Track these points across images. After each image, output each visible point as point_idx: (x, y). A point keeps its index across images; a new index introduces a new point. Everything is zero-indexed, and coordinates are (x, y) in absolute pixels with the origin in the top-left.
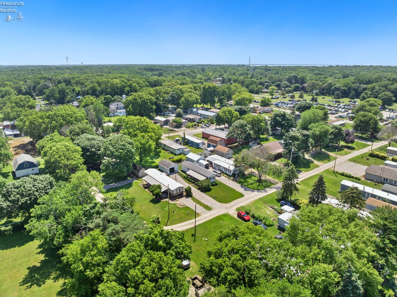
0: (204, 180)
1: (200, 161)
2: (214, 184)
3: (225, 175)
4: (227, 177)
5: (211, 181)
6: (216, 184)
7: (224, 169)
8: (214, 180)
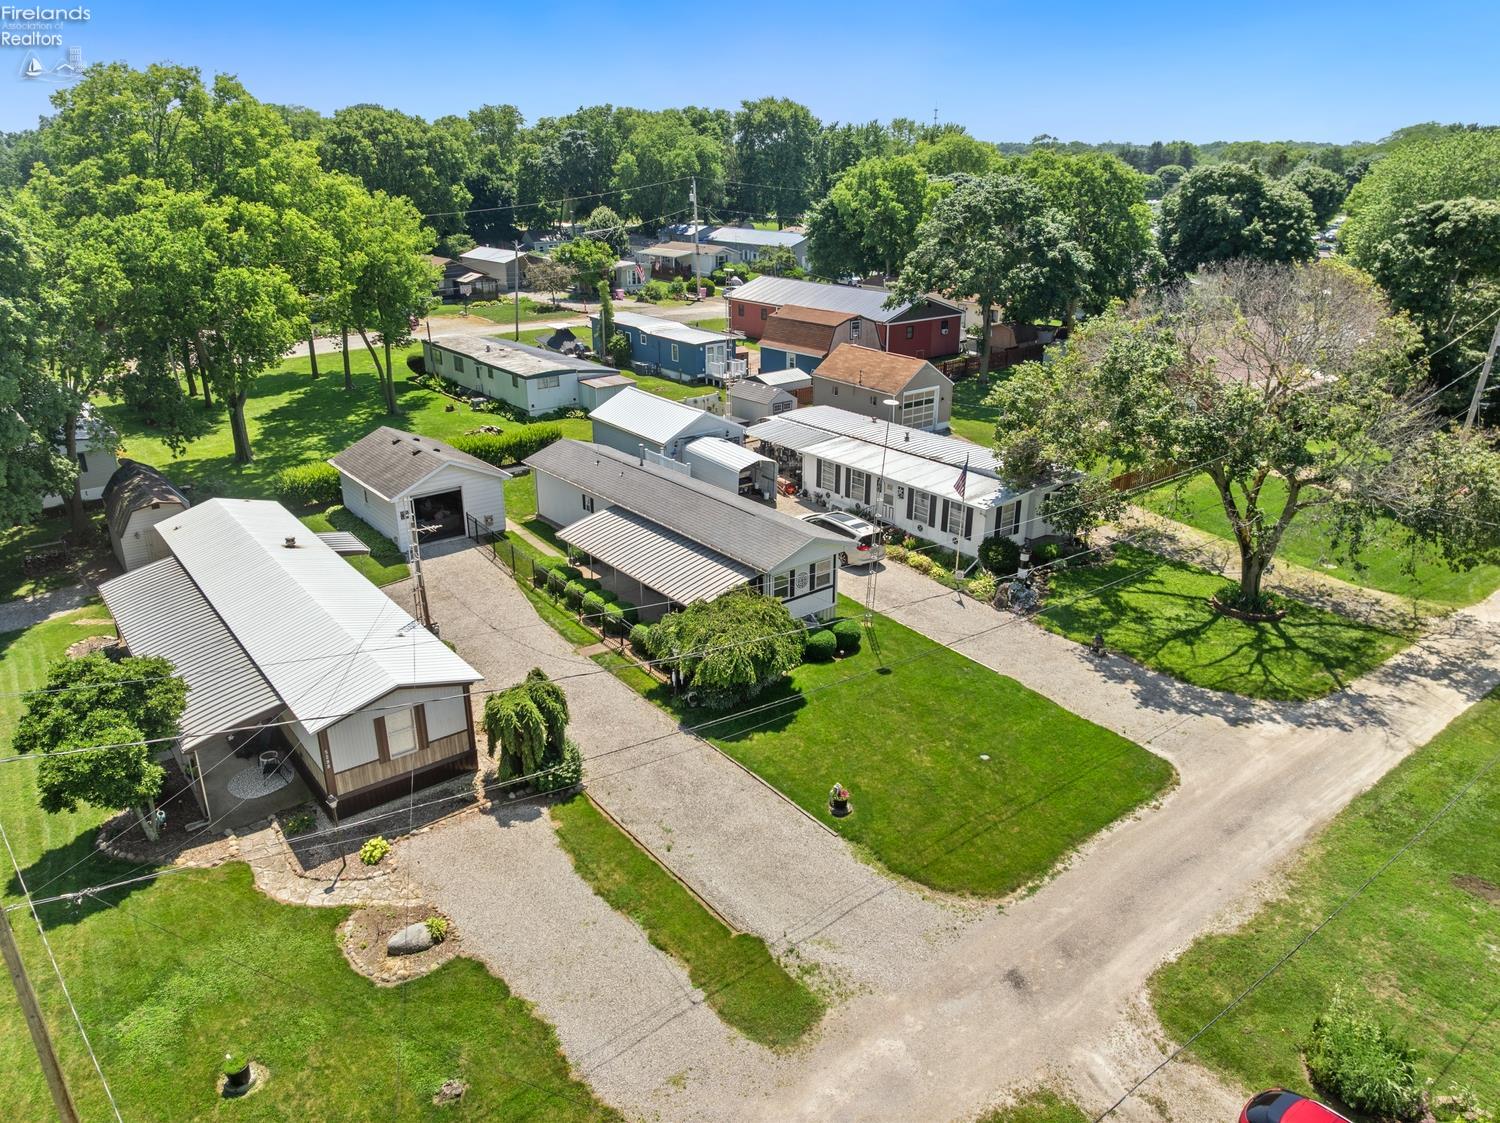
0: (723, 602)
1: (699, 447)
2: (826, 637)
3: (915, 557)
4: (937, 569)
5: (797, 609)
6: (848, 645)
7: (901, 506)
8: (820, 602)
